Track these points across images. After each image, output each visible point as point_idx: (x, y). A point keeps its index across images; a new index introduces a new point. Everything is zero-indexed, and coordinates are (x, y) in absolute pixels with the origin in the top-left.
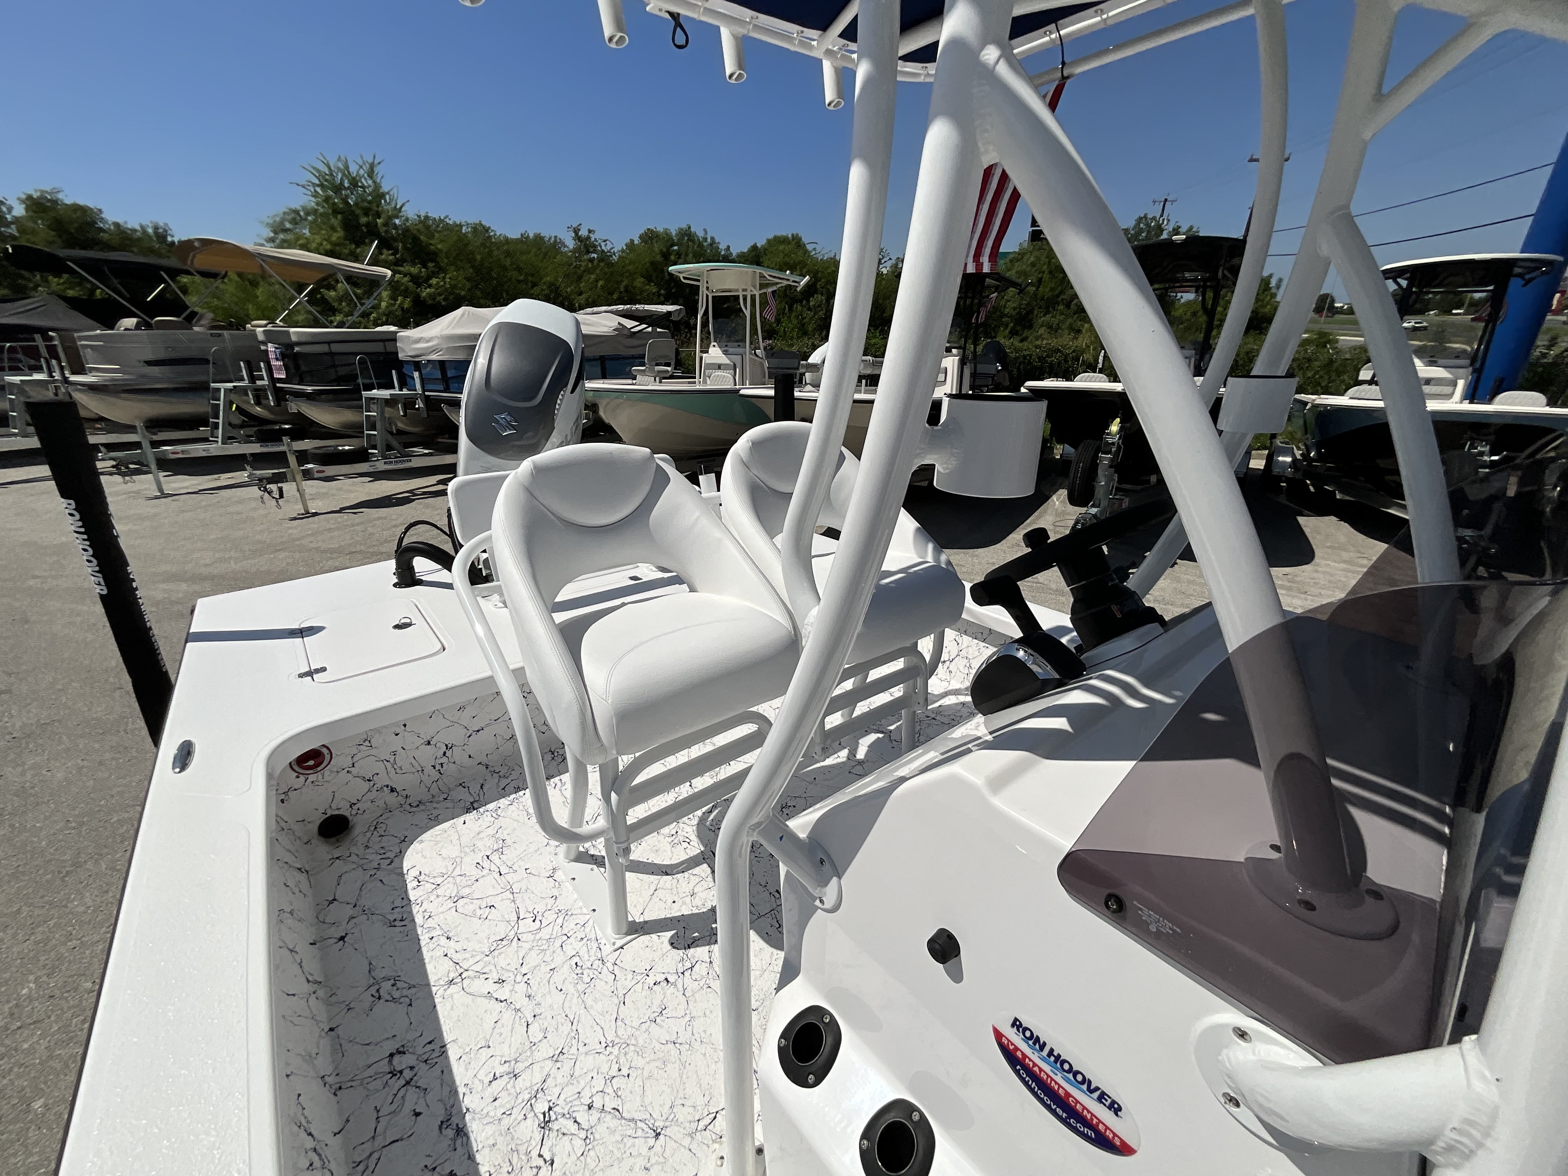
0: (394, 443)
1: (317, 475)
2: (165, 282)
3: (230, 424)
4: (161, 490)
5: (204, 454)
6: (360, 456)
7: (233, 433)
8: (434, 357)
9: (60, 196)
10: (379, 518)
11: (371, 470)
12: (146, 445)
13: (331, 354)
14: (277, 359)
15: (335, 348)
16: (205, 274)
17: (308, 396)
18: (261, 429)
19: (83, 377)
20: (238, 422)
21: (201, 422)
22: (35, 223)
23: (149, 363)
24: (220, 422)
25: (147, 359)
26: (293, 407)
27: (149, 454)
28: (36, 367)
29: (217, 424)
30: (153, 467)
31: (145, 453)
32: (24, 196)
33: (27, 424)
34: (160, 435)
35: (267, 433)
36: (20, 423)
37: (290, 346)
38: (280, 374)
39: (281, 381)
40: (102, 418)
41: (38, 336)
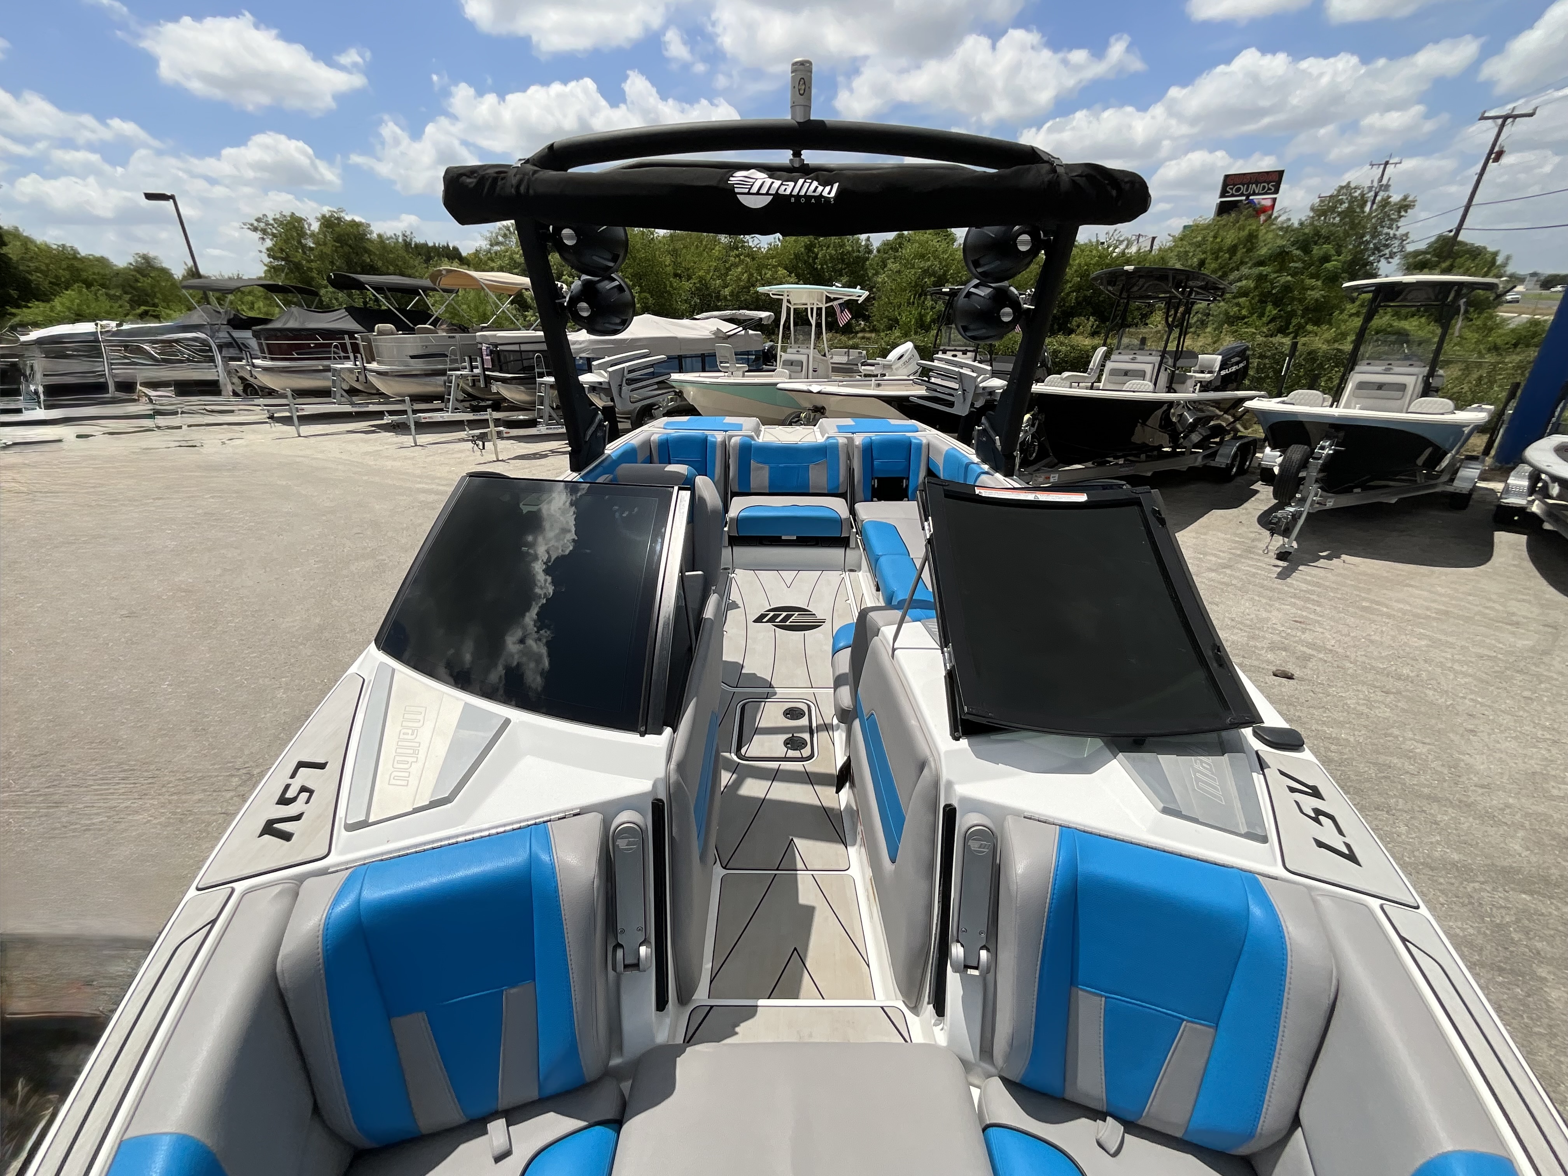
0: (554, 415)
1: (505, 435)
2: (420, 294)
3: (457, 400)
4: (415, 442)
5: (441, 420)
6: (532, 423)
7: (459, 405)
8: (584, 355)
9: (342, 215)
10: (540, 465)
11: (538, 433)
12: (410, 412)
13: (521, 352)
14: (487, 355)
15: (524, 347)
16: (445, 291)
17: (504, 381)
18: (475, 403)
19: (374, 366)
20: (462, 398)
21: (440, 397)
22: (325, 236)
23: (412, 357)
24: (451, 398)
25: (411, 354)
26: (494, 389)
27: (411, 418)
28: (348, 358)
29: (449, 399)
30: (413, 427)
31: (408, 417)
32: (319, 216)
33: (342, 396)
34: (417, 406)
35: (476, 406)
36: (338, 396)
37: (496, 345)
38: (488, 365)
39: (488, 369)
40: (383, 394)
41: (346, 337)
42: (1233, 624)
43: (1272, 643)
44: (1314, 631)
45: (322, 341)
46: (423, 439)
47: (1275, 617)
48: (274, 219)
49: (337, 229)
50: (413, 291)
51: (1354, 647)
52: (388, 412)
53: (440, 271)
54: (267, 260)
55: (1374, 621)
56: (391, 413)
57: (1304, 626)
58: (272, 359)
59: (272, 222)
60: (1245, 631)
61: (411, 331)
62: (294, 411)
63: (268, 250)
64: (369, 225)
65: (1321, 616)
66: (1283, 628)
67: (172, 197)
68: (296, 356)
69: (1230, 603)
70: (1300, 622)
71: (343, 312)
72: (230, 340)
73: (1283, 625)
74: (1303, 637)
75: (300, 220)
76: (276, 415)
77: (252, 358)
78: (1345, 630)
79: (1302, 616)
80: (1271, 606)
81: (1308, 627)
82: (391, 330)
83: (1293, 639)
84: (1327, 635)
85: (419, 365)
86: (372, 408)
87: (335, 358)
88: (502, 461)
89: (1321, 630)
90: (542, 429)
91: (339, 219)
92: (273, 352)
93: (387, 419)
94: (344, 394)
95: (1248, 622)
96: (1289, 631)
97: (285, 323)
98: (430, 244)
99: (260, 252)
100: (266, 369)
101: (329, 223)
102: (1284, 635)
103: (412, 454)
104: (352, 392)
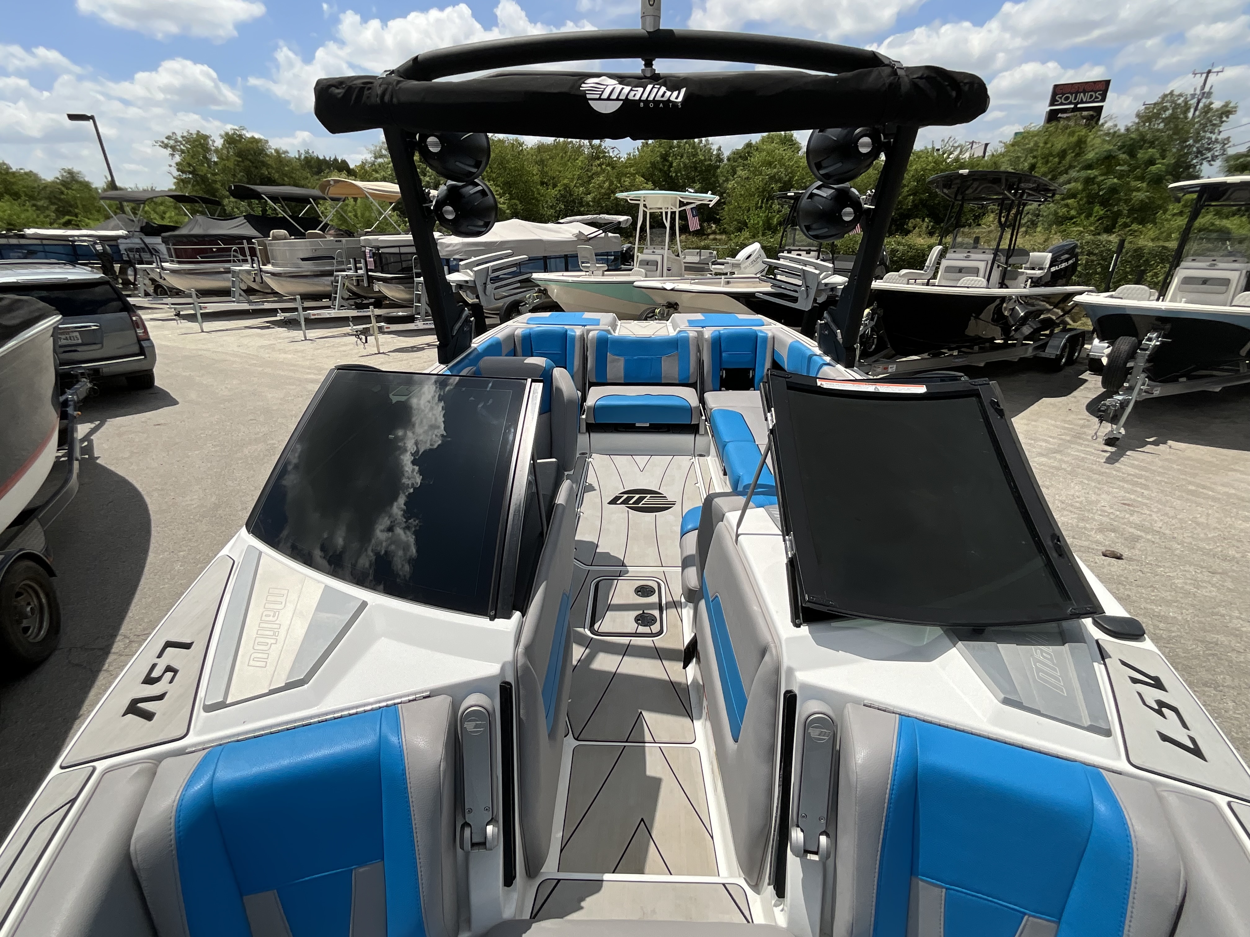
0: (428, 312)
1: (386, 330)
2: (310, 203)
3: (342, 298)
4: (305, 337)
5: (328, 316)
6: (410, 319)
7: (345, 303)
8: (451, 256)
9: (244, 132)
10: (417, 358)
11: (416, 328)
12: (300, 309)
13: (400, 254)
14: (370, 257)
16: (333, 199)
17: (385, 280)
18: (359, 301)
19: (269, 268)
20: (346, 297)
21: (328, 296)
22: (228, 152)
23: (303, 259)
24: (338, 296)
25: (302, 257)
26: (376, 288)
27: (301, 315)
28: (246, 261)
29: (336, 297)
30: (303, 323)
31: (299, 314)
32: (223, 133)
33: (240, 295)
34: (307, 304)
35: (361, 303)
36: (237, 295)
37: (378, 248)
38: (371, 266)
39: (371, 270)
40: (277, 293)
41: (245, 241)
42: (1063, 506)
43: (1102, 524)
44: (1142, 513)
45: (223, 246)
46: (313, 333)
47: (1105, 500)
48: (183, 137)
49: (239, 146)
50: (303, 200)
51: (1181, 528)
52: (280, 309)
53: (329, 181)
54: (176, 173)
55: (1199, 505)
56: (284, 310)
57: (1132, 508)
58: (179, 262)
59: (180, 139)
60: (1075, 513)
61: (302, 236)
62: (198, 308)
63: (177, 164)
64: (267, 142)
65: (1148, 499)
66: (1112, 511)
67: (92, 118)
68: (200, 259)
69: (1060, 486)
70: (1128, 505)
71: (242, 220)
72: (143, 246)
73: (1111, 508)
74: (1131, 519)
75: (206, 137)
76: (181, 313)
77: (161, 262)
78: (1172, 513)
79: (1131, 499)
80: (1100, 489)
81: (1136, 509)
82: (285, 235)
83: (1121, 521)
84: (1154, 516)
85: (309, 267)
86: (267, 306)
87: (234, 261)
88: (383, 353)
89: (1148, 512)
90: (419, 325)
91: (240, 136)
92: (180, 256)
93: (280, 316)
94: (242, 293)
95: (1078, 505)
96: (1118, 513)
97: (191, 230)
98: (321, 157)
99: (170, 166)
100: (173, 271)
101: (231, 140)
102: (1112, 516)
103: (303, 348)
104: (250, 291)
